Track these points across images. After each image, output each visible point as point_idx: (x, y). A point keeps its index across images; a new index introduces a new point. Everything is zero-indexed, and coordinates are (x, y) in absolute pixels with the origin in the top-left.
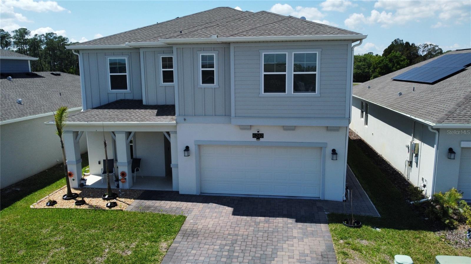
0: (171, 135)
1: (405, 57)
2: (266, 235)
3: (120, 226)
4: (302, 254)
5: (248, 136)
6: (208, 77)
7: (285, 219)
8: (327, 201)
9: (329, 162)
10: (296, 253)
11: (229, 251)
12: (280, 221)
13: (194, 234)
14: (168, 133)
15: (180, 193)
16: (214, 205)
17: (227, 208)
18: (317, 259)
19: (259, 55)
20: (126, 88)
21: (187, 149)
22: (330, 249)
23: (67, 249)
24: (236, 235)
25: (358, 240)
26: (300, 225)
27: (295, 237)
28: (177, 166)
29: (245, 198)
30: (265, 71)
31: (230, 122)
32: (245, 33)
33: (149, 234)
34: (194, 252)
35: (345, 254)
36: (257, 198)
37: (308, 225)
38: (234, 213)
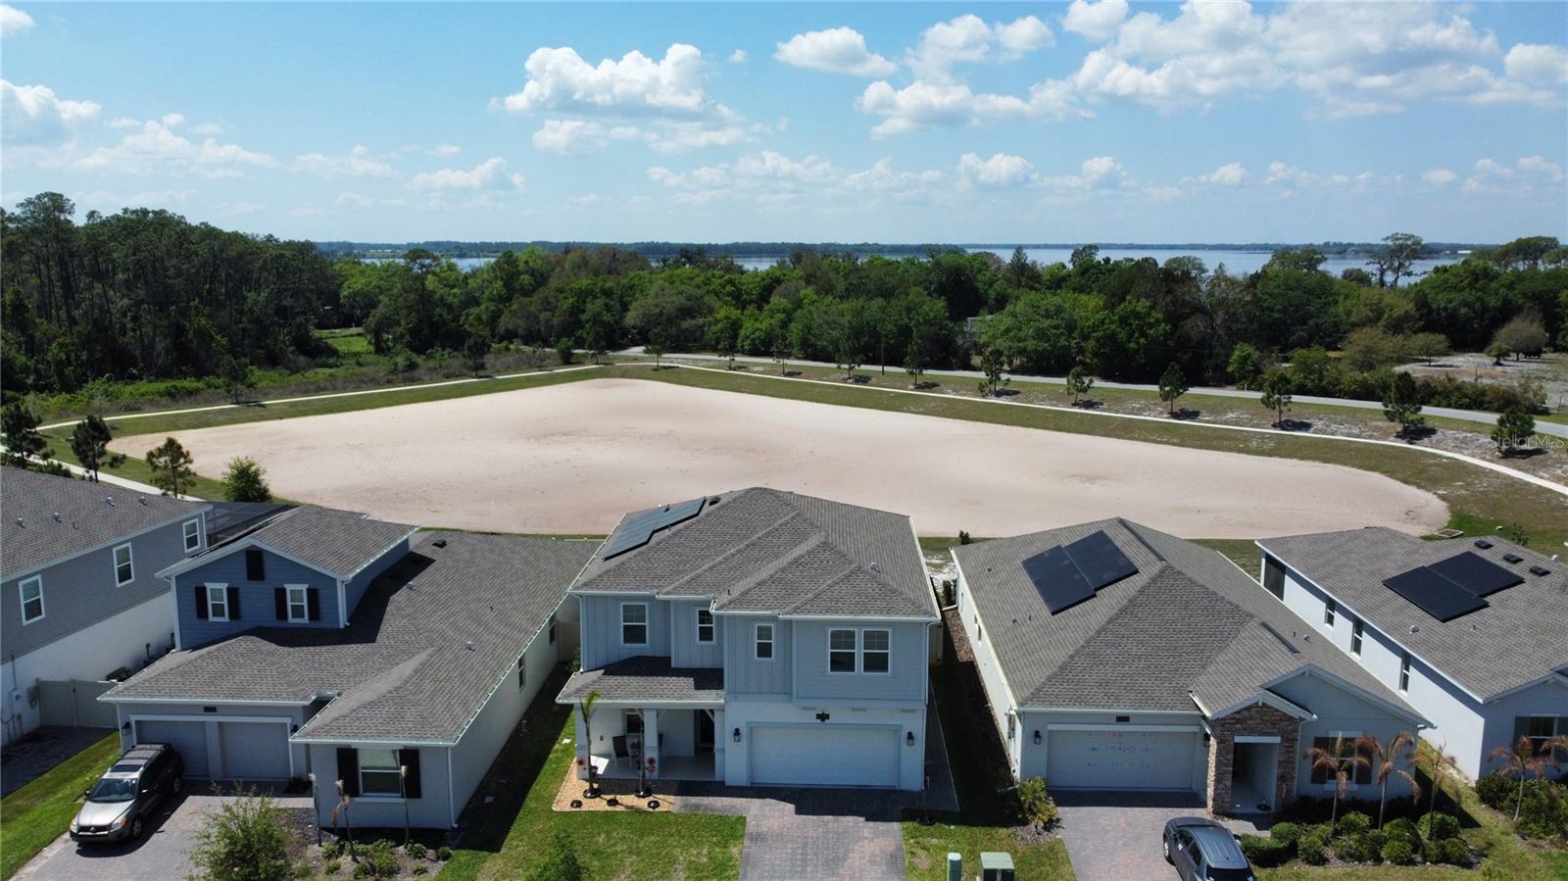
0: (716, 714)
1: (1160, 316)
2: (836, 836)
3: (679, 832)
4: (873, 855)
5: (811, 717)
6: (764, 650)
7: (855, 817)
8: (902, 791)
9: (904, 746)
10: (867, 854)
11: (802, 854)
12: (850, 820)
13: (758, 838)
14: (712, 711)
15: (727, 784)
16: (773, 801)
17: (789, 805)
18: (886, 858)
19: (826, 633)
20: (645, 642)
21: (737, 732)
22: (900, 849)
23: (640, 858)
24: (805, 837)
25: (929, 839)
26: (871, 824)
27: (866, 838)
28: (723, 751)
29: (806, 789)
30: (832, 648)
31: (790, 701)
32: (808, 607)
33: (715, 839)
34: (768, 856)
35: (912, 853)
36: (821, 789)
37: (880, 823)
38: (798, 812)
